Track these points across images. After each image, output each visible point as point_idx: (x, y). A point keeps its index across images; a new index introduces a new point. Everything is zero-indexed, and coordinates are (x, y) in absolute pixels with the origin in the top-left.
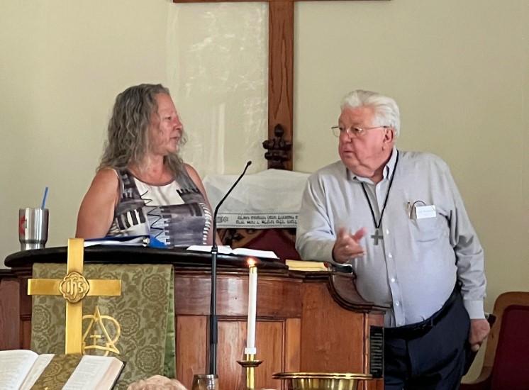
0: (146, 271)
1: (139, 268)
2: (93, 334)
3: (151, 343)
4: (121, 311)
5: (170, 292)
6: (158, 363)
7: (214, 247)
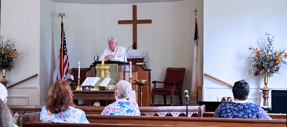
0: (114, 65)
2: (106, 75)
4: (110, 71)
5: (118, 68)
6: (116, 79)
7: (124, 61)
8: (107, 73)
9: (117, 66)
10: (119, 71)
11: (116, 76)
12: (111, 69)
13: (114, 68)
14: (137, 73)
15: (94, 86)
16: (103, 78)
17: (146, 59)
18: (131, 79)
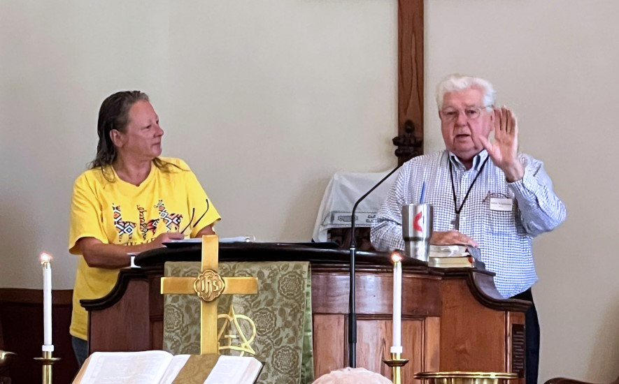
0: (282, 269)
1: (275, 265)
2: (228, 334)
3: (288, 343)
4: (256, 310)
5: (308, 289)
6: (295, 363)
8: (233, 327)
9: (305, 276)
10: (313, 314)
11: (297, 348)
12: (262, 297)
13: (281, 289)
14: (433, 324)
16: (210, 356)
18: (398, 368)
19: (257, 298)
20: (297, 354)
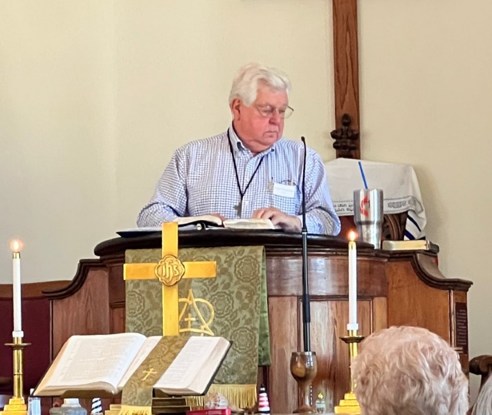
0: (239, 253)
1: (231, 250)
2: (188, 317)
3: (245, 324)
4: (214, 293)
5: (262, 273)
6: (252, 344)
7: (305, 227)
8: (192, 310)
9: (260, 259)
10: (269, 296)
11: (254, 328)
12: (219, 281)
13: (237, 272)
15: (120, 393)
16: (176, 337)
17: (423, 215)
18: (355, 344)
19: (214, 282)
20: (254, 335)
